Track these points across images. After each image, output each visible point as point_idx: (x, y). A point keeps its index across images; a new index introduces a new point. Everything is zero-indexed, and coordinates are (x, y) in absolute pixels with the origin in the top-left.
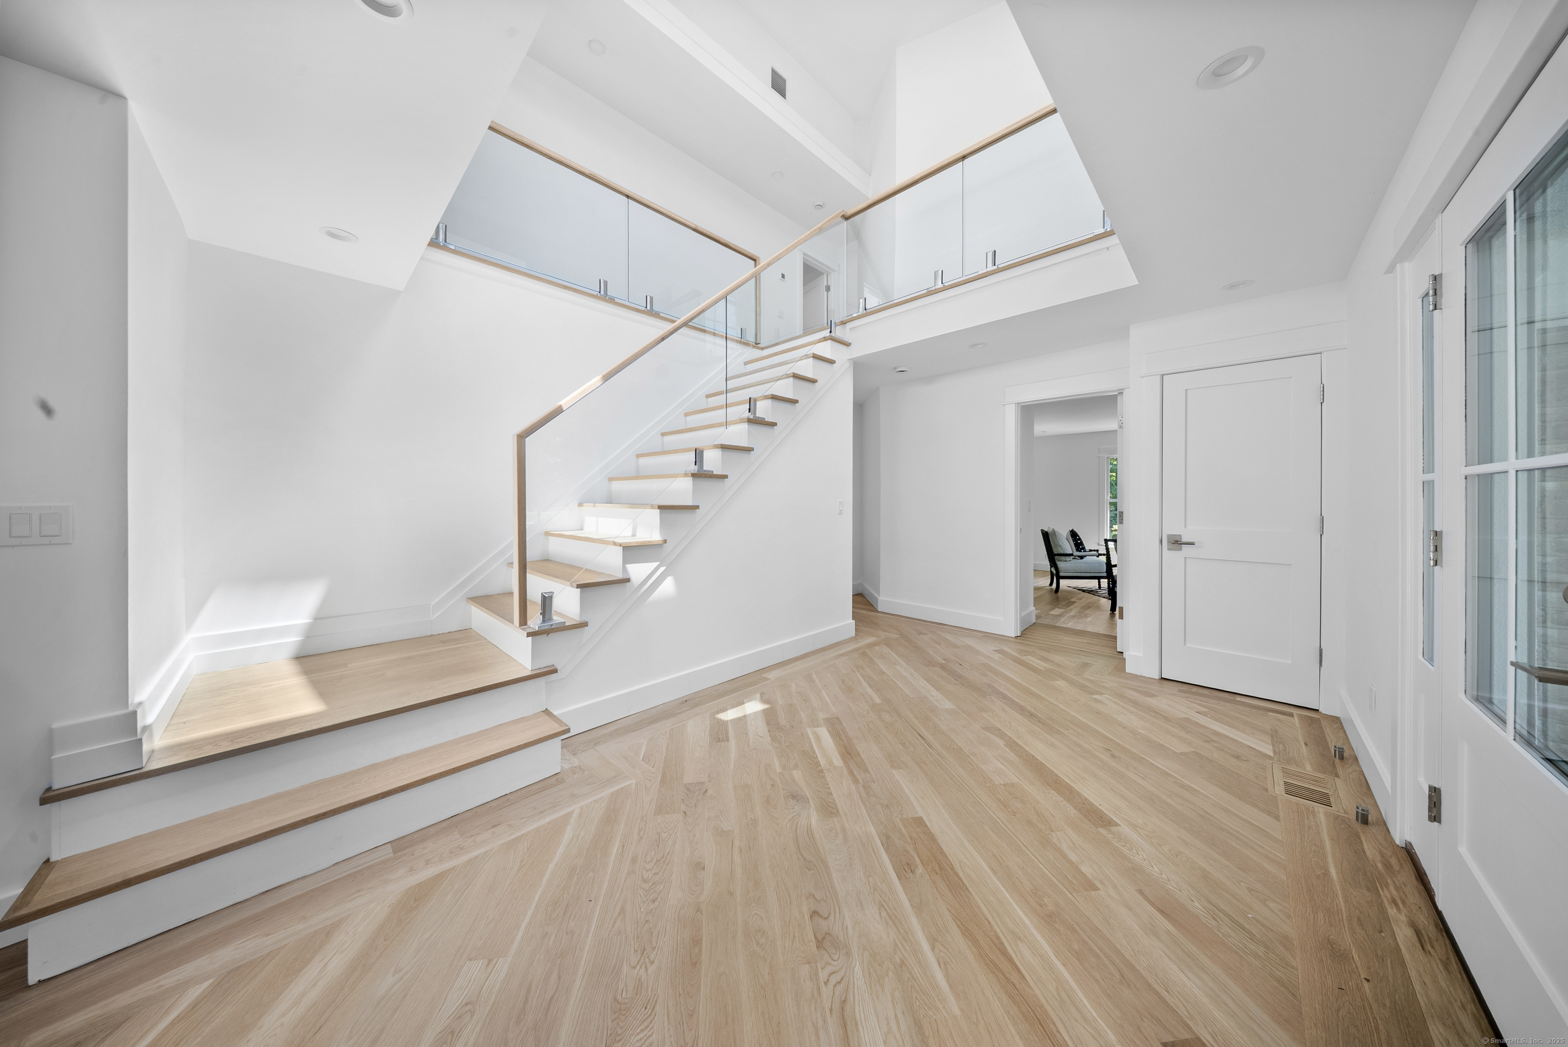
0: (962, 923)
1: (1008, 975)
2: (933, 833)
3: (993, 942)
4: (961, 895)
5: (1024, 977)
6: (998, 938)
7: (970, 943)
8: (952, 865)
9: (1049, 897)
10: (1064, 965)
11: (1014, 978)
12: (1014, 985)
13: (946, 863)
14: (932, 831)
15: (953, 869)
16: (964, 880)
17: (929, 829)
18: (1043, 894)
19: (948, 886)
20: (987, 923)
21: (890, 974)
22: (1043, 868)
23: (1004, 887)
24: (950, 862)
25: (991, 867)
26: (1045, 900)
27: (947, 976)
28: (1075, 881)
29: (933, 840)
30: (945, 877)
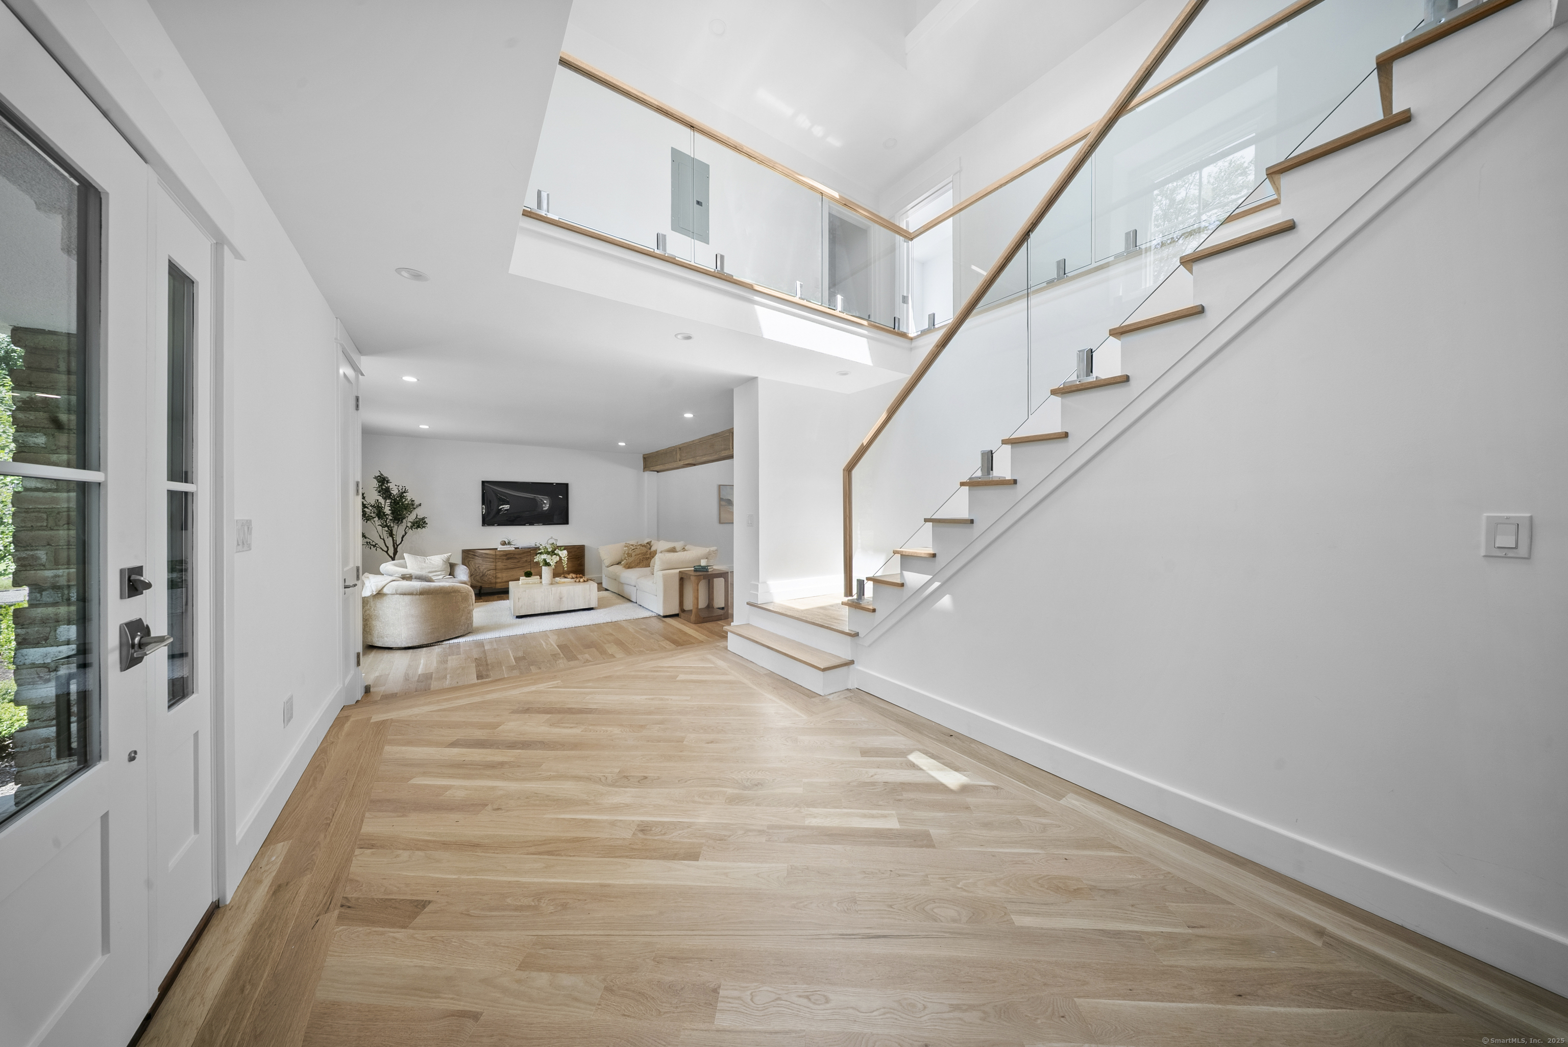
0: (583, 840)
1: (536, 847)
2: (672, 861)
3: (558, 851)
4: (602, 850)
5: (528, 854)
6: (557, 855)
7: (569, 838)
8: (630, 858)
9: (552, 913)
10: (510, 882)
11: (532, 849)
12: (529, 847)
13: (635, 855)
14: (676, 861)
15: (627, 857)
16: (612, 859)
17: (679, 860)
18: (557, 910)
19: (615, 846)
20: (571, 855)
21: (587, 798)
22: (577, 933)
23: (586, 884)
24: (635, 858)
25: (610, 886)
26: (552, 908)
27: (564, 819)
28: (542, 952)
29: (664, 857)
30: (624, 848)
